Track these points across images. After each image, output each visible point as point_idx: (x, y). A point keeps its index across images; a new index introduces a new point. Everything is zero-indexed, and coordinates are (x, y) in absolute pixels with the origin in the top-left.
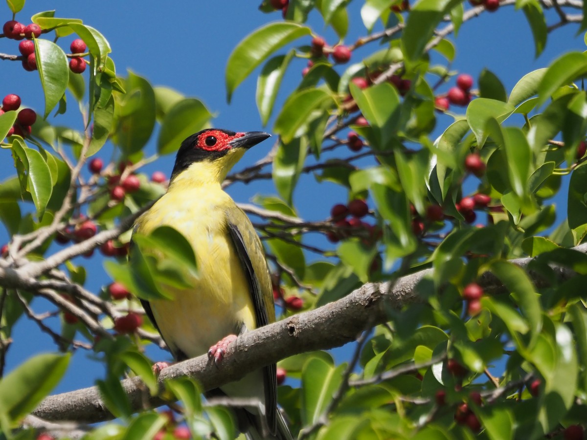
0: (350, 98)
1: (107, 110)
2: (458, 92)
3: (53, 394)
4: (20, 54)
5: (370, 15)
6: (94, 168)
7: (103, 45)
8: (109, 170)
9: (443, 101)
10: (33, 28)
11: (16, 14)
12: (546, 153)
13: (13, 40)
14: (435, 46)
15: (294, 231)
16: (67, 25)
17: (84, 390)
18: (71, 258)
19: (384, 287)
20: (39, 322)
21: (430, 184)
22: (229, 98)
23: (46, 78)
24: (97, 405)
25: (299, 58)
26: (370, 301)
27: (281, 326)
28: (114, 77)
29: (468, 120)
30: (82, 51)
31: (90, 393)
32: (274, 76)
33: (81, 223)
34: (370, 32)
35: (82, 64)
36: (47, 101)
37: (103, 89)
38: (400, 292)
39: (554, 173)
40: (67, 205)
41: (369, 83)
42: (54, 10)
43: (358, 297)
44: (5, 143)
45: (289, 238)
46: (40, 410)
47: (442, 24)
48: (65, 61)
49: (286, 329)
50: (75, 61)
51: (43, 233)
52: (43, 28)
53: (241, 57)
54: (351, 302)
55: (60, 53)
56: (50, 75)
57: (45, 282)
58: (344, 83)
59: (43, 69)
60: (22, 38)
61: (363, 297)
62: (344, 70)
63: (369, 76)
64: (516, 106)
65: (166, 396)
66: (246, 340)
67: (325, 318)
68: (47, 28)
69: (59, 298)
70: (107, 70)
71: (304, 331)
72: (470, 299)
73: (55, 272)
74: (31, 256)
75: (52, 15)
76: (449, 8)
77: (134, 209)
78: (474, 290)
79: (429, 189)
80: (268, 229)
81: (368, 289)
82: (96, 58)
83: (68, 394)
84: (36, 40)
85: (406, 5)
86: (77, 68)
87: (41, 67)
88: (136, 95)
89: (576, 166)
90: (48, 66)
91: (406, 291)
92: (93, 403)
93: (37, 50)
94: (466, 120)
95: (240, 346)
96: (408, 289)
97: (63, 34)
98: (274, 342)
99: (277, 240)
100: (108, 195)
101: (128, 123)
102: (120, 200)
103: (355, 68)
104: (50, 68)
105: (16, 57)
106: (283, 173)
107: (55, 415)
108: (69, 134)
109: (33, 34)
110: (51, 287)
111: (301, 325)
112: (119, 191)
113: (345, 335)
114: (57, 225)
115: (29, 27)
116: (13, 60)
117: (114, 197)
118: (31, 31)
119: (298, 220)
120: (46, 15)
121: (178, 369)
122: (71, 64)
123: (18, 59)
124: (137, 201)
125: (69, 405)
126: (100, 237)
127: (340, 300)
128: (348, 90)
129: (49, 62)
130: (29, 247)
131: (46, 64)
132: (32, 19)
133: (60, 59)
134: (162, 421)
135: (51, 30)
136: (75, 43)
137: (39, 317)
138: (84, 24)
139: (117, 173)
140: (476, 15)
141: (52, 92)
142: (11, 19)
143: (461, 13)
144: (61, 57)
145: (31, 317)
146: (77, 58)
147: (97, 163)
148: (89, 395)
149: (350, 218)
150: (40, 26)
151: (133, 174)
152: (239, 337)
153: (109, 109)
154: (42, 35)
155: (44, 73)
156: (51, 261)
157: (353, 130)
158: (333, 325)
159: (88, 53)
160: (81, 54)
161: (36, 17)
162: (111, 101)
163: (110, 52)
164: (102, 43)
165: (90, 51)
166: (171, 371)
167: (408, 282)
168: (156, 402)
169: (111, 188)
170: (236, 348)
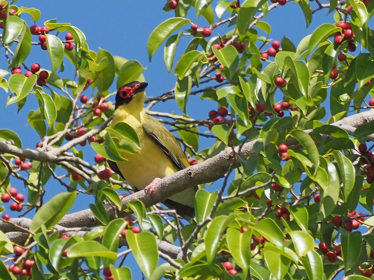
0: (213, 54)
1: (86, 69)
2: (272, 50)
3: (68, 214)
4: (40, 42)
5: (220, 11)
6: (83, 101)
7: (82, 36)
8: (91, 101)
9: (265, 55)
10: (45, 29)
11: (36, 22)
12: (317, 77)
13: (35, 35)
14: (255, 24)
15: (191, 126)
16: (63, 27)
17: (84, 211)
18: (74, 145)
19: (236, 149)
20: (59, 180)
21: (259, 97)
22: (150, 59)
23: (52, 55)
24: (92, 218)
25: (185, 35)
26: (230, 156)
27: (185, 172)
28: (88, 53)
29: (276, 63)
30: (71, 39)
31: (87, 212)
32: (172, 46)
33: (78, 129)
34: (220, 20)
35: (72, 46)
36: (53, 67)
37: (82, 59)
38: (245, 151)
39: (322, 87)
40: (71, 119)
41: (222, 46)
42: (56, 19)
43: (224, 155)
44: (32, 91)
45: (188, 129)
46: (62, 222)
47: (257, 13)
48: (62, 46)
49: (187, 174)
50: (68, 44)
51: (60, 134)
52: (50, 28)
53: (155, 37)
54: (220, 158)
55: (59, 41)
56: (54, 53)
57: (62, 158)
58: (208, 46)
59: (50, 50)
60: (39, 34)
61: (226, 155)
62: (209, 40)
63: (221, 42)
64: (300, 54)
65: (127, 210)
66: (167, 180)
67: (207, 167)
68: (52, 28)
69: (70, 166)
70: (84, 49)
71: (196, 174)
72: (282, 151)
73: (66, 153)
74: (54, 146)
75: (55, 21)
76: (260, 5)
77: (106, 119)
78: (284, 147)
79: (258, 100)
80: (176, 125)
81: (229, 150)
82: (78, 43)
83: (76, 213)
84: (47, 35)
85: (238, 4)
86: (69, 48)
87: (49, 50)
88: (104, 60)
89: (333, 83)
90: (53, 49)
91: (248, 150)
92: (89, 217)
93: (47, 41)
94: (275, 63)
95: (164, 184)
96: (249, 149)
97: (61, 31)
98: (181, 180)
99: (183, 131)
100: (92, 113)
101: (101, 75)
102: (99, 115)
103: (214, 39)
104: (54, 50)
105: (37, 43)
106: (180, 96)
107: (70, 225)
108: (70, 83)
109: (45, 32)
110: (65, 160)
111: (195, 171)
112: (98, 111)
113: (218, 175)
114: (67, 130)
115: (43, 28)
116: (36, 45)
117: (96, 114)
118: (44, 31)
119: (192, 120)
120: (51, 22)
121: (132, 197)
122: (66, 46)
123: (39, 44)
124: (107, 115)
125: (77, 219)
126: (89, 134)
127: (214, 157)
128: (211, 50)
129: (54, 46)
130: (53, 142)
131: (52, 48)
132: (44, 24)
133: (59, 45)
134: (126, 223)
135: (54, 29)
136: (68, 35)
137: (59, 178)
138: (72, 25)
139: (96, 101)
140: (275, 7)
141: (56, 62)
142: (33, 25)
143: (267, 7)
144: (60, 44)
145: (55, 178)
146: (69, 43)
147: (85, 97)
148: (87, 213)
149: (219, 118)
150: (49, 28)
151: (104, 101)
152: (163, 179)
153: (87, 69)
154: (50, 32)
155: (51, 52)
156: (65, 147)
157: (218, 72)
158: (211, 170)
159: (74, 40)
160: (70, 41)
161: (47, 23)
162: (87, 65)
163: (86, 40)
164: (81, 35)
165: (75, 40)
166: (129, 198)
167: (249, 146)
168: (122, 214)
169: (94, 109)
170: (161, 185)
